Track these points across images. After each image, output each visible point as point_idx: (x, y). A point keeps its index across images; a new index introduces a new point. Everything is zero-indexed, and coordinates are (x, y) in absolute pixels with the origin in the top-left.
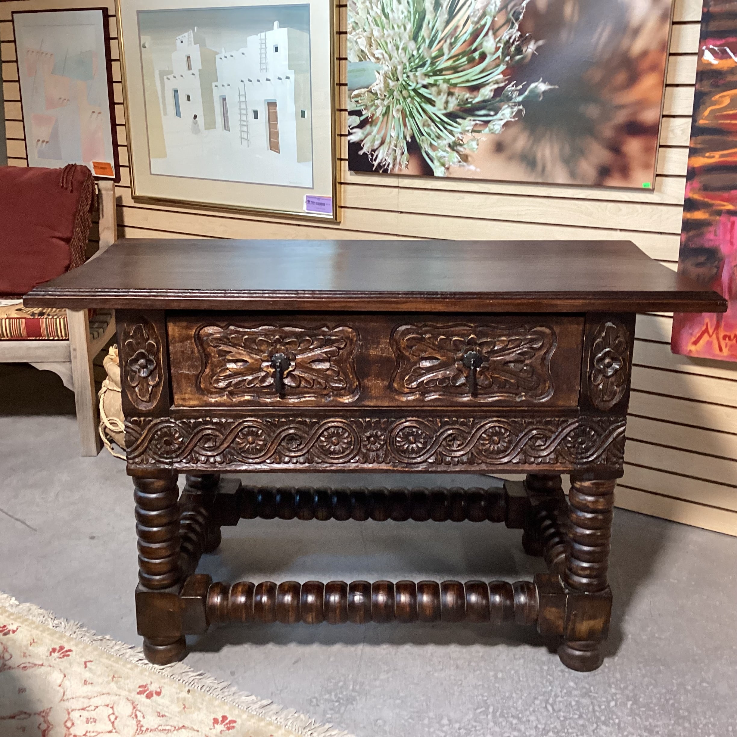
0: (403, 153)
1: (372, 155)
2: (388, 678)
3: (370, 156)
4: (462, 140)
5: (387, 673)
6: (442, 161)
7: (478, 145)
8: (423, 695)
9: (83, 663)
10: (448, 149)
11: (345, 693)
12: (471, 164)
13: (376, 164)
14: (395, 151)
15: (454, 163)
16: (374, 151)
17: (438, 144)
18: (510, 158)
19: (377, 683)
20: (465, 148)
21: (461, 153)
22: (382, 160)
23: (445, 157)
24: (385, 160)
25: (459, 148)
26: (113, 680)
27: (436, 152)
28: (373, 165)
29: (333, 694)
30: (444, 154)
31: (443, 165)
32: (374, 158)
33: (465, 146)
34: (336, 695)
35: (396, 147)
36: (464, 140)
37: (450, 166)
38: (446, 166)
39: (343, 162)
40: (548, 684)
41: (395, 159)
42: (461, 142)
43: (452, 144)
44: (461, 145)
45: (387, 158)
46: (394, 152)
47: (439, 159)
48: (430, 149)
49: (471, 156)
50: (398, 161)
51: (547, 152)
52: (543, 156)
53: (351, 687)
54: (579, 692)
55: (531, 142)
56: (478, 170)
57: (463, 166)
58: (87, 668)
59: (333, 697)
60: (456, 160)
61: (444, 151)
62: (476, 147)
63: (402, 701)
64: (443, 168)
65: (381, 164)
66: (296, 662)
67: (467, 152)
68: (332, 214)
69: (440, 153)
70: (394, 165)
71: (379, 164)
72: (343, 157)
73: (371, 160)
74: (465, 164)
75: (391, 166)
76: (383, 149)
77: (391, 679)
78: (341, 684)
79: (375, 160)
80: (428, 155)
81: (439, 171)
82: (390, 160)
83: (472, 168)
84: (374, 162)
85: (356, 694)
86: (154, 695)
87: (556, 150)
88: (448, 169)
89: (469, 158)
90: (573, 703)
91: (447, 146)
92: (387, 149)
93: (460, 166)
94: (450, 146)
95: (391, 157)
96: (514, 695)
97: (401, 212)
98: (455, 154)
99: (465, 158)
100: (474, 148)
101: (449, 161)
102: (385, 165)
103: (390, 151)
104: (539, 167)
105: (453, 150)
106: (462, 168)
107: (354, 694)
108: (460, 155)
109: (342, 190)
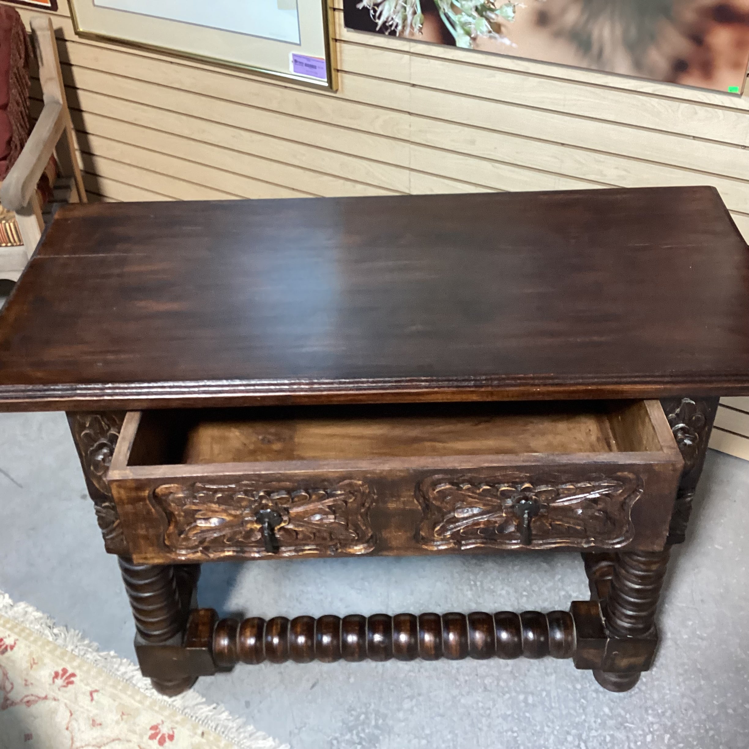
0: (415, 13)
1: (375, 11)
2: (412, 707)
3: (372, 12)
4: (493, 4)
5: (411, 700)
6: (467, 28)
7: (514, 12)
8: (450, 732)
9: (88, 694)
10: (475, 14)
11: (367, 731)
12: (505, 37)
13: (380, 22)
14: (405, 8)
15: (482, 32)
16: (378, 5)
17: (462, 6)
18: (558, 35)
19: (401, 715)
20: (496, 15)
21: (492, 21)
22: (387, 18)
23: (470, 23)
24: (392, 19)
25: (489, 14)
26: (122, 719)
27: (459, 16)
28: (376, 24)
29: (355, 732)
30: (470, 19)
31: (468, 33)
32: (377, 14)
33: (497, 12)
34: (358, 734)
35: (406, 3)
36: (496, 4)
37: (477, 36)
38: (473, 36)
39: (337, 13)
40: (581, 711)
41: (405, 19)
42: (492, 6)
43: (479, 7)
44: (492, 10)
45: (394, 17)
46: (403, 10)
47: (463, 25)
48: (450, 10)
49: (505, 26)
50: (409, 21)
51: (606, 33)
52: (601, 36)
53: (373, 723)
54: (614, 721)
55: (585, 17)
56: (514, 45)
57: (495, 38)
58: (94, 702)
59: (355, 737)
60: (485, 29)
61: (470, 15)
62: (512, 15)
63: (428, 742)
64: (468, 38)
65: (387, 24)
66: (313, 686)
67: (500, 20)
68: (326, 80)
69: (465, 18)
70: (404, 27)
71: (385, 23)
72: (336, 6)
73: (374, 16)
74: (497, 35)
75: (400, 28)
76: (390, 5)
77: (415, 709)
78: (363, 717)
79: (379, 18)
80: (448, 18)
81: (462, 40)
82: (398, 20)
83: (506, 41)
84: (377, 21)
85: (379, 732)
86: (167, 740)
87: (618, 32)
88: (474, 39)
89: (503, 29)
90: (608, 739)
91: (474, 9)
92: (393, 5)
93: (491, 37)
94: (477, 9)
95: (400, 15)
96: (546, 729)
97: (414, 85)
98: (484, 22)
99: (497, 28)
100: (509, 17)
101: (476, 30)
102: (391, 26)
103: (398, 7)
104: (595, 49)
105: (482, 16)
106: (493, 40)
107: (377, 732)
108: (490, 22)
109: (338, 49)
